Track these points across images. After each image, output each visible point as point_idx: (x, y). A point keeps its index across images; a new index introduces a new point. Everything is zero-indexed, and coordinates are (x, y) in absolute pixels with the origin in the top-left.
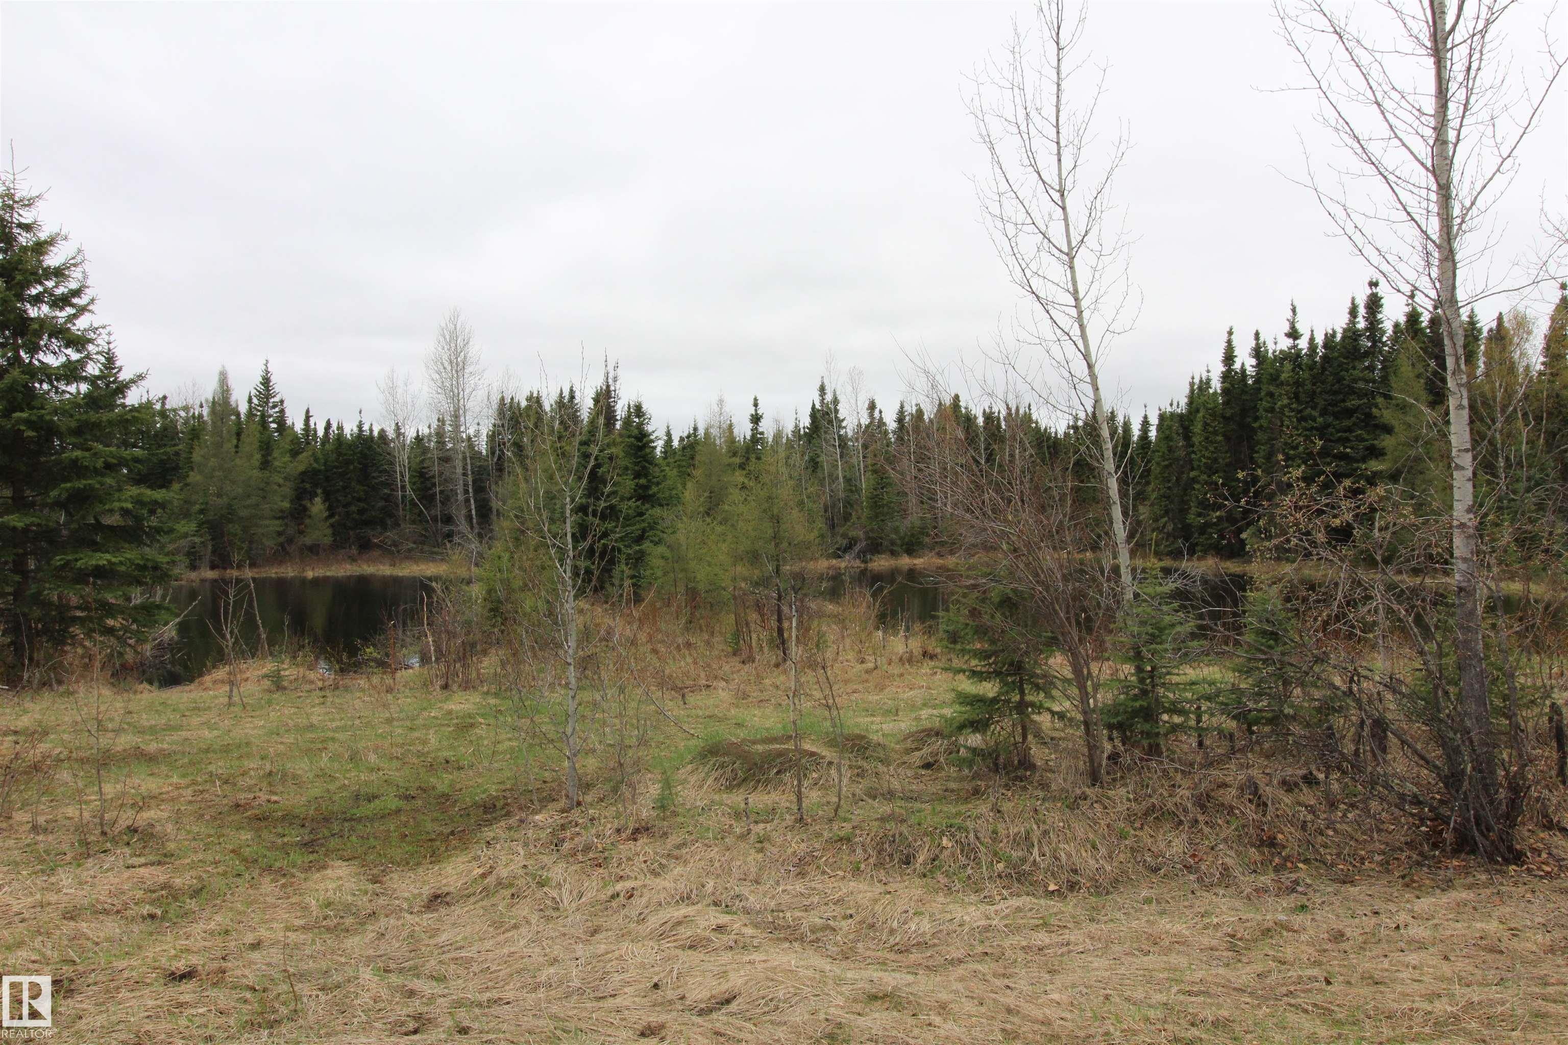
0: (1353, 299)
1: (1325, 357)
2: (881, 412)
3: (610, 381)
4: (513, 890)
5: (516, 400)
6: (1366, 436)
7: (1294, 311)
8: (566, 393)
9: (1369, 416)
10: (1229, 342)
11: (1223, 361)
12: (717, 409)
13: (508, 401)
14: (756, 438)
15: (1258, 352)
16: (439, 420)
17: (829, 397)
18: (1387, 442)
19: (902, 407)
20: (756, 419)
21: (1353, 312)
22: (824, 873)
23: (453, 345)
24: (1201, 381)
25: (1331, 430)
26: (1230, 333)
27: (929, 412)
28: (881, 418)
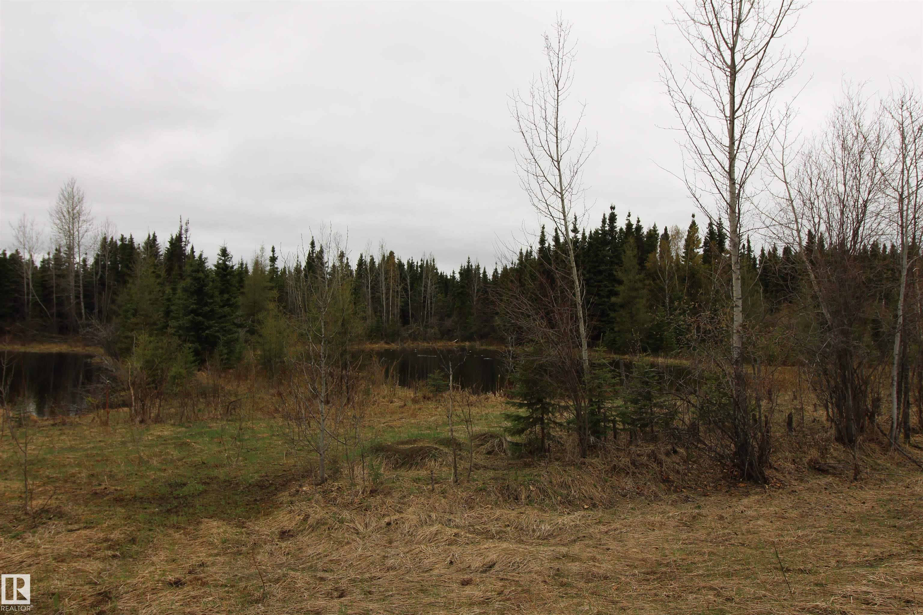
0: (604, 215)
1: (589, 243)
2: (347, 259)
3: (183, 232)
4: (328, 526)
5: (114, 240)
6: (608, 285)
7: (576, 218)
8: (152, 236)
9: (611, 275)
10: (543, 232)
11: (540, 243)
12: (260, 253)
13: (109, 240)
14: (274, 270)
15: (556, 239)
16: (56, 250)
17: (317, 249)
18: (620, 288)
19: (361, 257)
20: (273, 259)
21: (604, 221)
22: (481, 507)
23: (71, 202)
24: (527, 252)
25: (592, 281)
26: (543, 228)
27: (377, 261)
28: (348, 263)
